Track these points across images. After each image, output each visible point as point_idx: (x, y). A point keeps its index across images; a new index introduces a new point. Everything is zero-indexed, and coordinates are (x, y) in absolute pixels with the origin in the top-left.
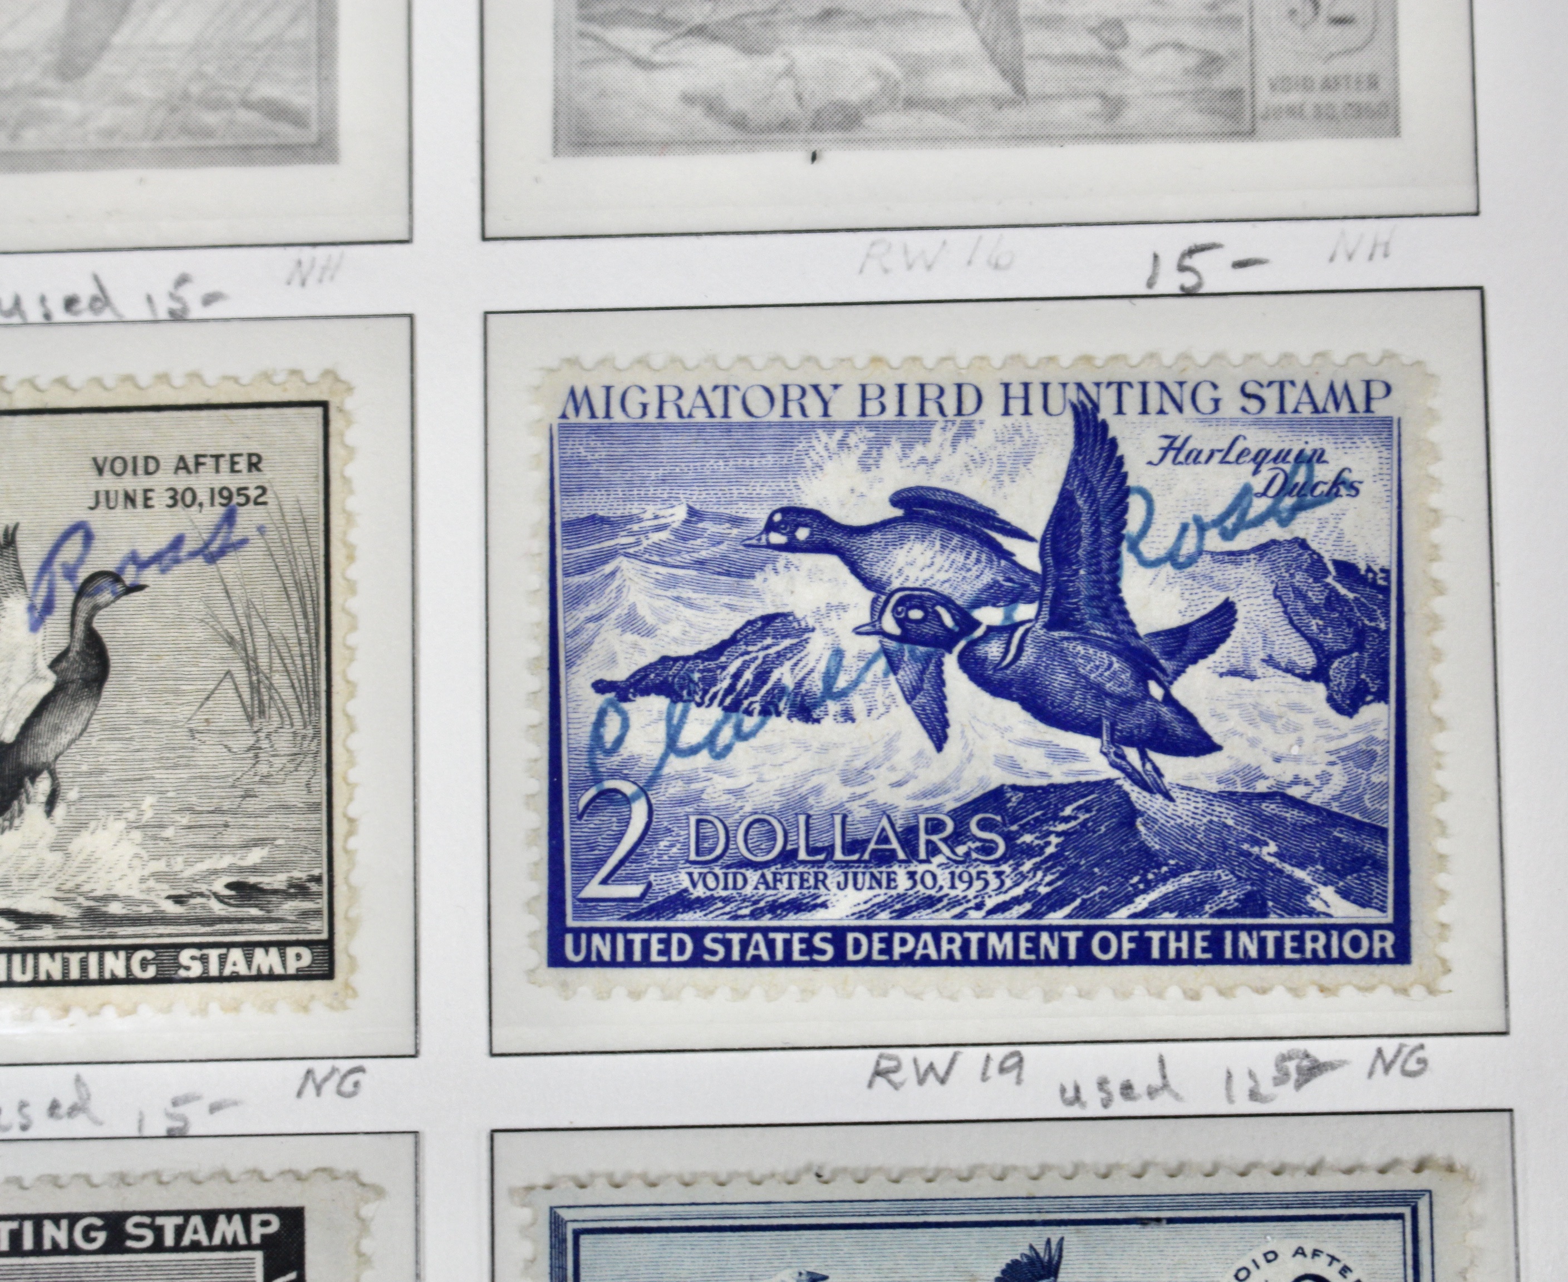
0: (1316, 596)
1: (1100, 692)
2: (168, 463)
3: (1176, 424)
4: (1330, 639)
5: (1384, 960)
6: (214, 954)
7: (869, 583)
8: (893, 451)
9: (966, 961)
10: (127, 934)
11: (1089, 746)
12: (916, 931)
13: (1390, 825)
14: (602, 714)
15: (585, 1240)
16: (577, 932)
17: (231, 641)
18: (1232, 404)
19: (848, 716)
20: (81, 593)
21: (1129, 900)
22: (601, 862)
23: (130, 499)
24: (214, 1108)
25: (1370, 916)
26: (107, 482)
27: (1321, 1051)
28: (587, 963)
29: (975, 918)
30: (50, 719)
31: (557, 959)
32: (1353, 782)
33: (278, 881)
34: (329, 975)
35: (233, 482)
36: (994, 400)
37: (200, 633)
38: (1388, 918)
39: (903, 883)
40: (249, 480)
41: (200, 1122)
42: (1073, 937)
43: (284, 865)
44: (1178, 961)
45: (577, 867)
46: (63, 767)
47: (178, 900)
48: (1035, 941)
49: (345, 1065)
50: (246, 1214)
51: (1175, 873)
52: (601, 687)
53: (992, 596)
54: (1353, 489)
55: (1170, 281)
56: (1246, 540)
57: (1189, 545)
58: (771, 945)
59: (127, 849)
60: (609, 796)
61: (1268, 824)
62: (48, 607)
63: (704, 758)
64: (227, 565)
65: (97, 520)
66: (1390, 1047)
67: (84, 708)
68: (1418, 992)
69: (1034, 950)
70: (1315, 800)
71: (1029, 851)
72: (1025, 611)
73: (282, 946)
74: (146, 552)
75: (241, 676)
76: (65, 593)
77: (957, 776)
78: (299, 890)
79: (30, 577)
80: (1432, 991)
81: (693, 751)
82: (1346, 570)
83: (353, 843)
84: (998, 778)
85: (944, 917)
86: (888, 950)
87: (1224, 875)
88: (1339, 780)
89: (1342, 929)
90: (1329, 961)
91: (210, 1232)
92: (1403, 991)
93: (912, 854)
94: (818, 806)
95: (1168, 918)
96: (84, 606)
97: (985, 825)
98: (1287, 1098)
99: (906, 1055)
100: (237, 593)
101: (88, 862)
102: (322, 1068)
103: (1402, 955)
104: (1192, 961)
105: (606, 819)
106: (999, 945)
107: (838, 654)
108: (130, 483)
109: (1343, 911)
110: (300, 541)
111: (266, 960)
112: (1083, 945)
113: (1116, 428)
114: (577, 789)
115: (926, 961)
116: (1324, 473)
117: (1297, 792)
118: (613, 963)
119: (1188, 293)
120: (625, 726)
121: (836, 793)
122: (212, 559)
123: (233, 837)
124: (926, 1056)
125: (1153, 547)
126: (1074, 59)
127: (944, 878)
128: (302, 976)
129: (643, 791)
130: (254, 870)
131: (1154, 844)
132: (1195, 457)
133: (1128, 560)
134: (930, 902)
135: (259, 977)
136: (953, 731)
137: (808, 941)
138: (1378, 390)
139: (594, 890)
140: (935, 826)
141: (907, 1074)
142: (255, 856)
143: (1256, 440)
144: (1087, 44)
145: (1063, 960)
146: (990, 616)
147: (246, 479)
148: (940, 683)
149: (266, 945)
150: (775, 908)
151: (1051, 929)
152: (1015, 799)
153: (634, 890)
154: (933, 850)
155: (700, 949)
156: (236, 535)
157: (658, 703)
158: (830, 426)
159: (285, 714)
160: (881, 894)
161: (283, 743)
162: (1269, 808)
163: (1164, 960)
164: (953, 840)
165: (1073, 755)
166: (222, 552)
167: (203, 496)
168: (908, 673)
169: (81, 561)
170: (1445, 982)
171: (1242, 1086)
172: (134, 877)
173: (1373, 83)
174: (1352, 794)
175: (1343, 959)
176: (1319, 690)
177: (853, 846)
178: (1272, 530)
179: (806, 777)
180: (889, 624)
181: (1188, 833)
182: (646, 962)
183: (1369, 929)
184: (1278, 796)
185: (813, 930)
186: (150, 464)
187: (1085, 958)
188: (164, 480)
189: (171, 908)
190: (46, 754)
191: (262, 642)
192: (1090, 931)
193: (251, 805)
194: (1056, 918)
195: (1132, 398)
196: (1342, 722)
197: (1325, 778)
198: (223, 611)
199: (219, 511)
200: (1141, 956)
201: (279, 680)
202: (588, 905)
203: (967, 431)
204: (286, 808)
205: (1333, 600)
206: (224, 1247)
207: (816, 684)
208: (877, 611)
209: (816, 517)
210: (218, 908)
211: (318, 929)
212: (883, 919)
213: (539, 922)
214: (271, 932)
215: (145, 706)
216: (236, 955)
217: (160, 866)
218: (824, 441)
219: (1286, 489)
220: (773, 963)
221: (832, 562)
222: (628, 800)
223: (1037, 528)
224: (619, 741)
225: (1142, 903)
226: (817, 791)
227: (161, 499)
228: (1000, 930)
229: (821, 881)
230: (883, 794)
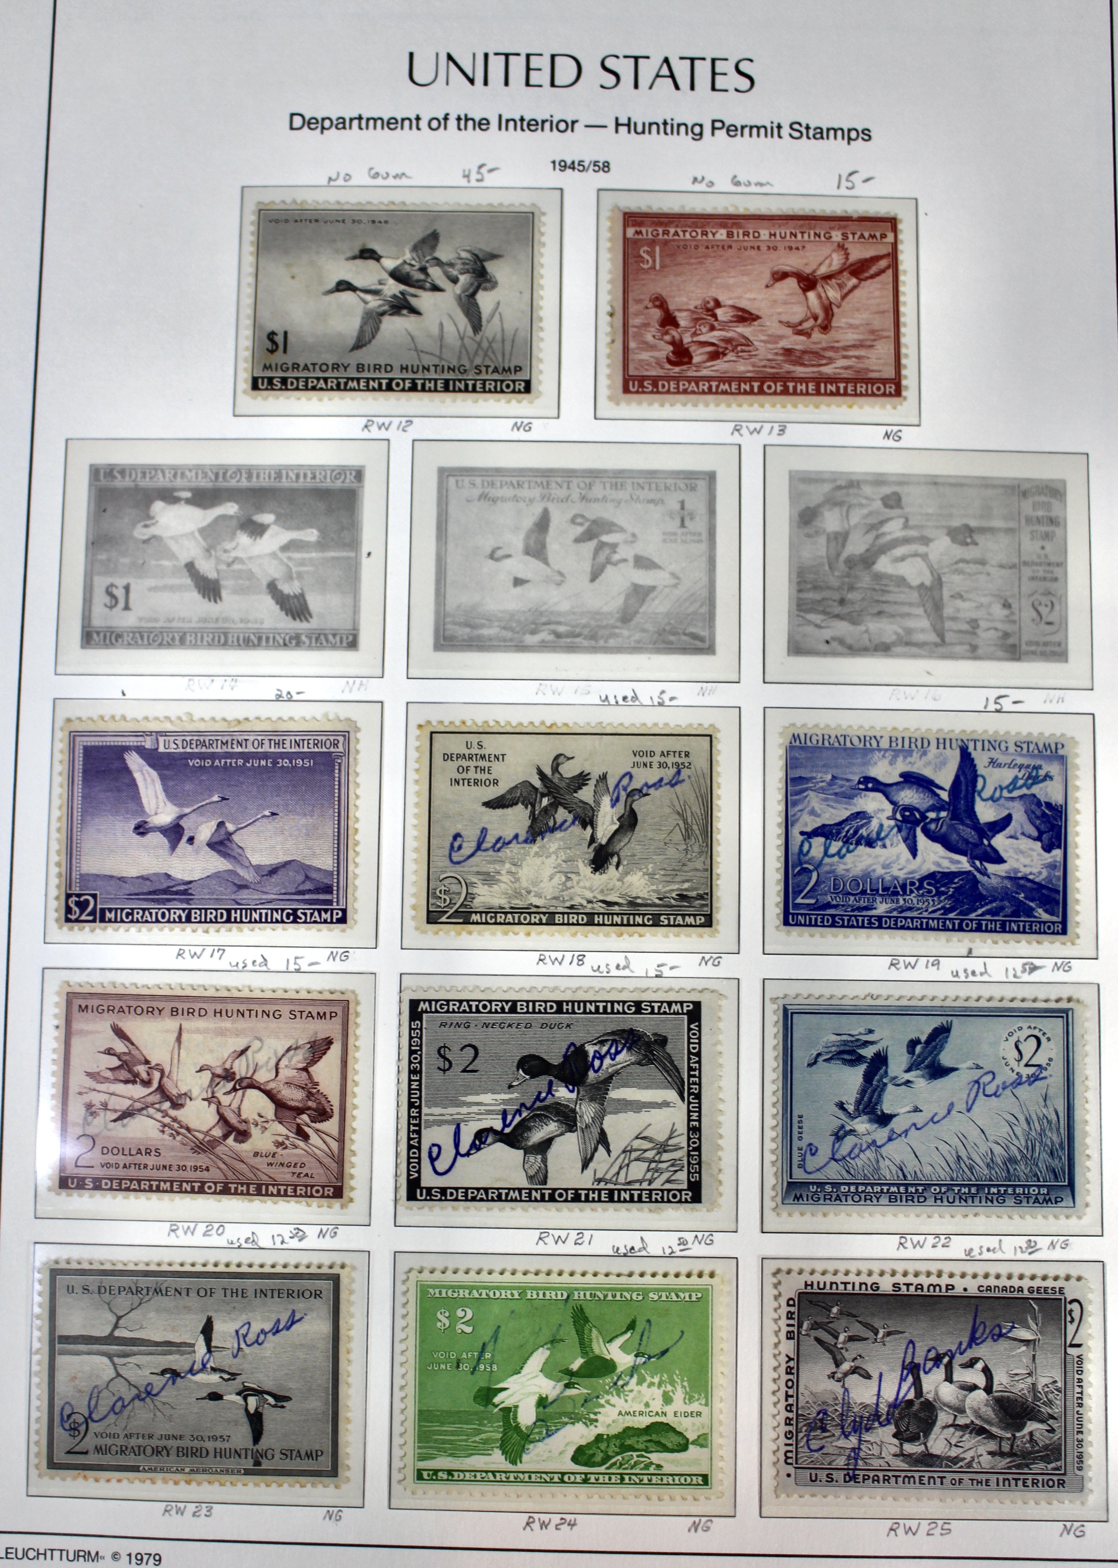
0: (1038, 813)
1: (967, 842)
2: (658, 753)
3: (994, 754)
4: (1043, 827)
5: (1058, 933)
6: (672, 918)
7: (892, 802)
8: (900, 759)
9: (922, 929)
10: (643, 910)
11: (963, 859)
12: (906, 918)
13: (1061, 889)
14: (802, 842)
15: (795, 1016)
16: (793, 914)
17: (678, 813)
18: (1012, 749)
19: (884, 846)
20: (628, 795)
21: (975, 910)
22: (801, 891)
23: (645, 765)
24: (672, 968)
25: (1054, 919)
26: (638, 759)
27: (1037, 962)
28: (796, 925)
29: (925, 914)
30: (617, 837)
31: (786, 923)
32: (1049, 874)
33: (694, 894)
34: (710, 925)
35: (680, 761)
36: (934, 744)
37: (668, 810)
38: (1060, 919)
39: (901, 902)
40: (685, 760)
41: (666, 972)
42: (957, 922)
43: (696, 889)
44: (991, 931)
45: (794, 892)
46: (621, 854)
47: (660, 899)
48: (944, 923)
49: (715, 956)
50: (682, 1003)
51: (991, 902)
52: (802, 833)
53: (932, 808)
54: (1051, 778)
55: (992, 707)
56: (1016, 794)
57: (997, 795)
58: (857, 921)
59: (643, 881)
60: (805, 870)
61: (1022, 888)
62: (617, 800)
63: (836, 858)
64: (678, 788)
65: (634, 771)
66: (1059, 962)
67: (629, 834)
68: (1069, 944)
69: (944, 925)
70: (1037, 880)
71: (943, 893)
72: (943, 814)
73: (695, 915)
74: (650, 782)
75: (682, 825)
76: (623, 795)
77: (920, 868)
78: (700, 897)
79: (611, 790)
80: (1073, 944)
81: (833, 856)
82: (1048, 805)
83: (719, 882)
84: (934, 868)
85: (915, 914)
86: (896, 924)
87: (1006, 903)
88: (1045, 873)
89: (1045, 923)
90: (1040, 933)
91: (670, 1009)
92: (1064, 944)
93: (905, 893)
94: (874, 876)
95: (988, 917)
96: (630, 800)
97: (929, 884)
98: (1026, 977)
99: (901, 959)
100: (681, 798)
101: (630, 885)
102: (707, 956)
103: (1064, 932)
104: (996, 931)
105: (803, 877)
106: (933, 924)
107: (881, 826)
108: (645, 759)
109: (1045, 917)
110: (702, 781)
111: (690, 920)
112: (960, 925)
113: (974, 755)
114: (794, 867)
115: (909, 928)
116: (1042, 773)
117: (1031, 877)
118: (805, 925)
119: (998, 711)
120: (810, 847)
121: (880, 871)
122: (673, 786)
123: (679, 879)
124: (908, 959)
125: (987, 794)
126: (961, 632)
127: (915, 901)
128: (701, 926)
129: (816, 869)
130: (686, 890)
131: (984, 893)
132: (999, 766)
133: (977, 799)
134: (910, 909)
135: (687, 926)
136: (919, 853)
137: (870, 921)
138: (1059, 746)
139: (799, 900)
140: (912, 884)
141: (901, 965)
142: (686, 885)
143: (1020, 761)
144: (965, 627)
145: (954, 930)
146: (932, 815)
147: (684, 760)
148: (915, 837)
149: (689, 915)
150: (860, 909)
151: (950, 919)
152: (939, 876)
153: (812, 901)
154: (912, 892)
155: (834, 921)
156: (681, 778)
157: (821, 840)
158: (879, 750)
159: (697, 838)
160: (894, 906)
161: (696, 848)
162: (1022, 882)
163: (986, 931)
164: (918, 889)
165: (958, 862)
166: (676, 784)
167: (670, 765)
168: (904, 833)
169: (629, 785)
170: (1077, 941)
171: (1011, 973)
172: (645, 891)
173: (1059, 644)
174: (1049, 879)
175: (1045, 933)
176: (1039, 844)
177: (885, 889)
178: (1024, 791)
179: (871, 865)
180: (898, 816)
181: (995, 889)
182: (816, 925)
183: (1053, 923)
184: (1025, 878)
185: (871, 917)
186: (652, 754)
187: (961, 929)
188: (656, 759)
189: (657, 901)
190: (617, 848)
191: (689, 814)
192: (962, 920)
193: (685, 868)
194: (951, 915)
195: (979, 745)
196: (1046, 855)
197: (1040, 873)
198: (676, 804)
199: (675, 770)
200: (979, 929)
201: (695, 827)
202: (797, 906)
203: (925, 753)
204: (697, 870)
205: (1044, 814)
206: (674, 1013)
207: (874, 835)
208: (894, 812)
209: (874, 780)
210: (673, 902)
211: (707, 910)
212: (895, 914)
213: (779, 910)
214: (691, 911)
215: (650, 834)
216: (679, 918)
217: (654, 887)
218: (877, 755)
219: (1029, 777)
220: (858, 927)
221: (879, 796)
222: (811, 871)
223: (947, 786)
224: (808, 851)
225: (980, 911)
226: (874, 871)
227: (655, 765)
228: (933, 919)
229: (874, 901)
230: (896, 873)
